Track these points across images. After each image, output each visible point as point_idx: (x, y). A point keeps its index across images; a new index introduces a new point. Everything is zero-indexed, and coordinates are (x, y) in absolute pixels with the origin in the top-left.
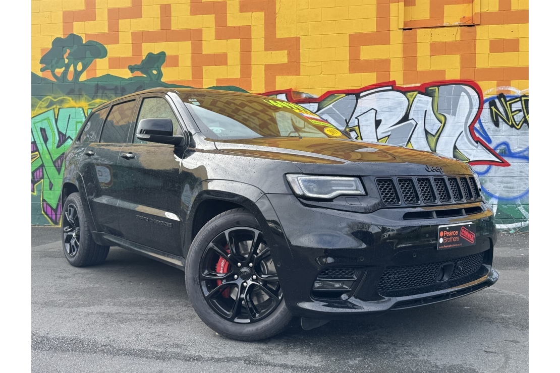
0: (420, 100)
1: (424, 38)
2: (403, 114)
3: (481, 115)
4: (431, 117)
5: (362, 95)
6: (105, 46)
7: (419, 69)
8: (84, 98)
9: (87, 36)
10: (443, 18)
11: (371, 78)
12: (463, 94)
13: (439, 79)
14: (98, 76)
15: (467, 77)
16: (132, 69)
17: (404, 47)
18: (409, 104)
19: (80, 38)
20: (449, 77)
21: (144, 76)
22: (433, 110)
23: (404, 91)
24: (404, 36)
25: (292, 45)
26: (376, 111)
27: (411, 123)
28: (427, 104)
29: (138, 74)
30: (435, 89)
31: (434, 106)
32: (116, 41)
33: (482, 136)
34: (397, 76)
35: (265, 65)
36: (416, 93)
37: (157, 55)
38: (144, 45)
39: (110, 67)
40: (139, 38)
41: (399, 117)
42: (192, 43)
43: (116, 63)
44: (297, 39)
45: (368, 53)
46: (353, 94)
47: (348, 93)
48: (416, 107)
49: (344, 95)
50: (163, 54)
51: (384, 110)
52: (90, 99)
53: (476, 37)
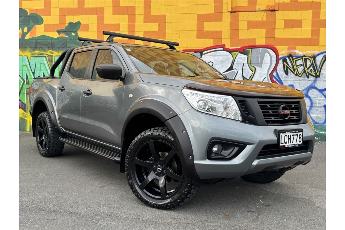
0: (240, 57)
1: (244, 18)
2: (229, 66)
3: (277, 67)
4: (246, 67)
5: (204, 53)
6: (42, 17)
7: (240, 37)
8: (28, 50)
9: (31, 10)
10: (256, 6)
11: (210, 42)
12: (267, 54)
13: (252, 44)
14: (37, 36)
15: (270, 43)
16: (59, 32)
17: (231, 23)
18: (233, 60)
19: (26, 12)
20: (258, 43)
21: (67, 36)
22: (248, 64)
23: (230, 51)
24: (231, 17)
25: (161, 20)
26: (213, 63)
27: (234, 72)
28: (244, 60)
29: (63, 35)
30: (250, 50)
31: (248, 61)
32: (49, 14)
33: (277, 80)
34: (226, 42)
35: (144, 32)
36: (238, 52)
37: (75, 23)
38: (67, 17)
39: (45, 30)
40: (64, 12)
41: (227, 67)
42: (97, 17)
43: (49, 28)
44: (164, 16)
45: (209, 26)
46: (199, 52)
47: (196, 51)
48: (238, 61)
49: (193, 53)
50: (79, 23)
51: (218, 62)
52: (32, 51)
53: (276, 18)
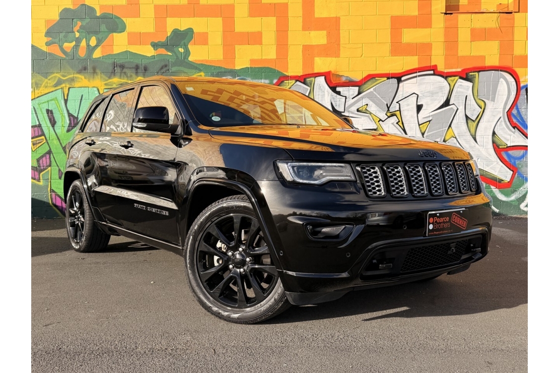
0: (461, 85)
1: (465, 23)
2: (445, 99)
3: (518, 101)
4: (471, 102)
5: (403, 78)
6: (124, 19)
7: (460, 53)
8: (99, 77)
9: (102, 7)
10: (481, 4)
11: (412, 62)
12: (501, 80)
13: (479, 64)
14: (115, 52)
15: (507, 63)
16: (155, 46)
17: (445, 31)
18: (450, 89)
19: (92, 10)
20: (489, 63)
21: (169, 54)
22: (473, 95)
23: (446, 76)
24: (446, 21)
25: (332, 26)
26: (418, 95)
27: (452, 108)
28: (468, 89)
29: (163, 51)
30: (475, 75)
31: (474, 91)
32: (137, 14)
33: (519, 122)
34: (438, 59)
35: (303, 46)
36: (457, 78)
37: (183, 31)
38: (170, 21)
39: (130, 43)
40: (163, 13)
41: (440, 102)
42: (223, 20)
43: (137, 38)
44: (337, 20)
45: (410, 36)
46: (395, 78)
47: (389, 77)
48: (457, 92)
49: (386, 79)
50: (190, 31)
51: (426, 94)
52: (107, 78)
53: (514, 24)
